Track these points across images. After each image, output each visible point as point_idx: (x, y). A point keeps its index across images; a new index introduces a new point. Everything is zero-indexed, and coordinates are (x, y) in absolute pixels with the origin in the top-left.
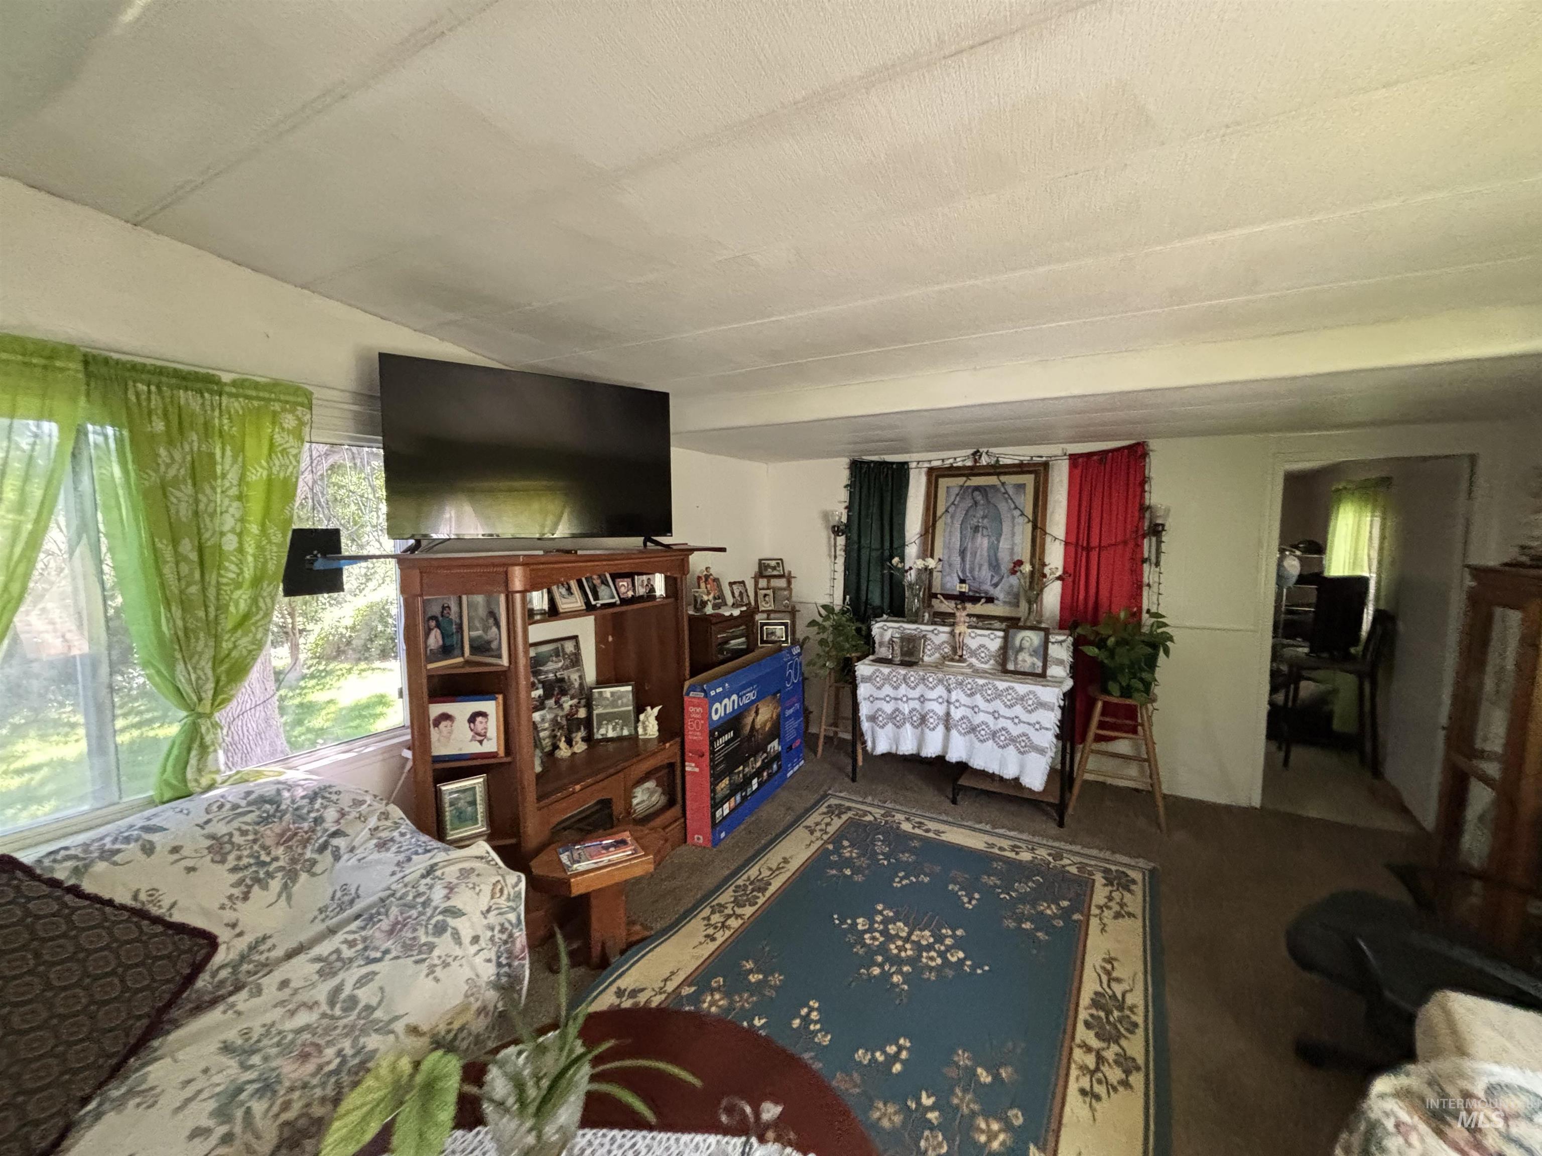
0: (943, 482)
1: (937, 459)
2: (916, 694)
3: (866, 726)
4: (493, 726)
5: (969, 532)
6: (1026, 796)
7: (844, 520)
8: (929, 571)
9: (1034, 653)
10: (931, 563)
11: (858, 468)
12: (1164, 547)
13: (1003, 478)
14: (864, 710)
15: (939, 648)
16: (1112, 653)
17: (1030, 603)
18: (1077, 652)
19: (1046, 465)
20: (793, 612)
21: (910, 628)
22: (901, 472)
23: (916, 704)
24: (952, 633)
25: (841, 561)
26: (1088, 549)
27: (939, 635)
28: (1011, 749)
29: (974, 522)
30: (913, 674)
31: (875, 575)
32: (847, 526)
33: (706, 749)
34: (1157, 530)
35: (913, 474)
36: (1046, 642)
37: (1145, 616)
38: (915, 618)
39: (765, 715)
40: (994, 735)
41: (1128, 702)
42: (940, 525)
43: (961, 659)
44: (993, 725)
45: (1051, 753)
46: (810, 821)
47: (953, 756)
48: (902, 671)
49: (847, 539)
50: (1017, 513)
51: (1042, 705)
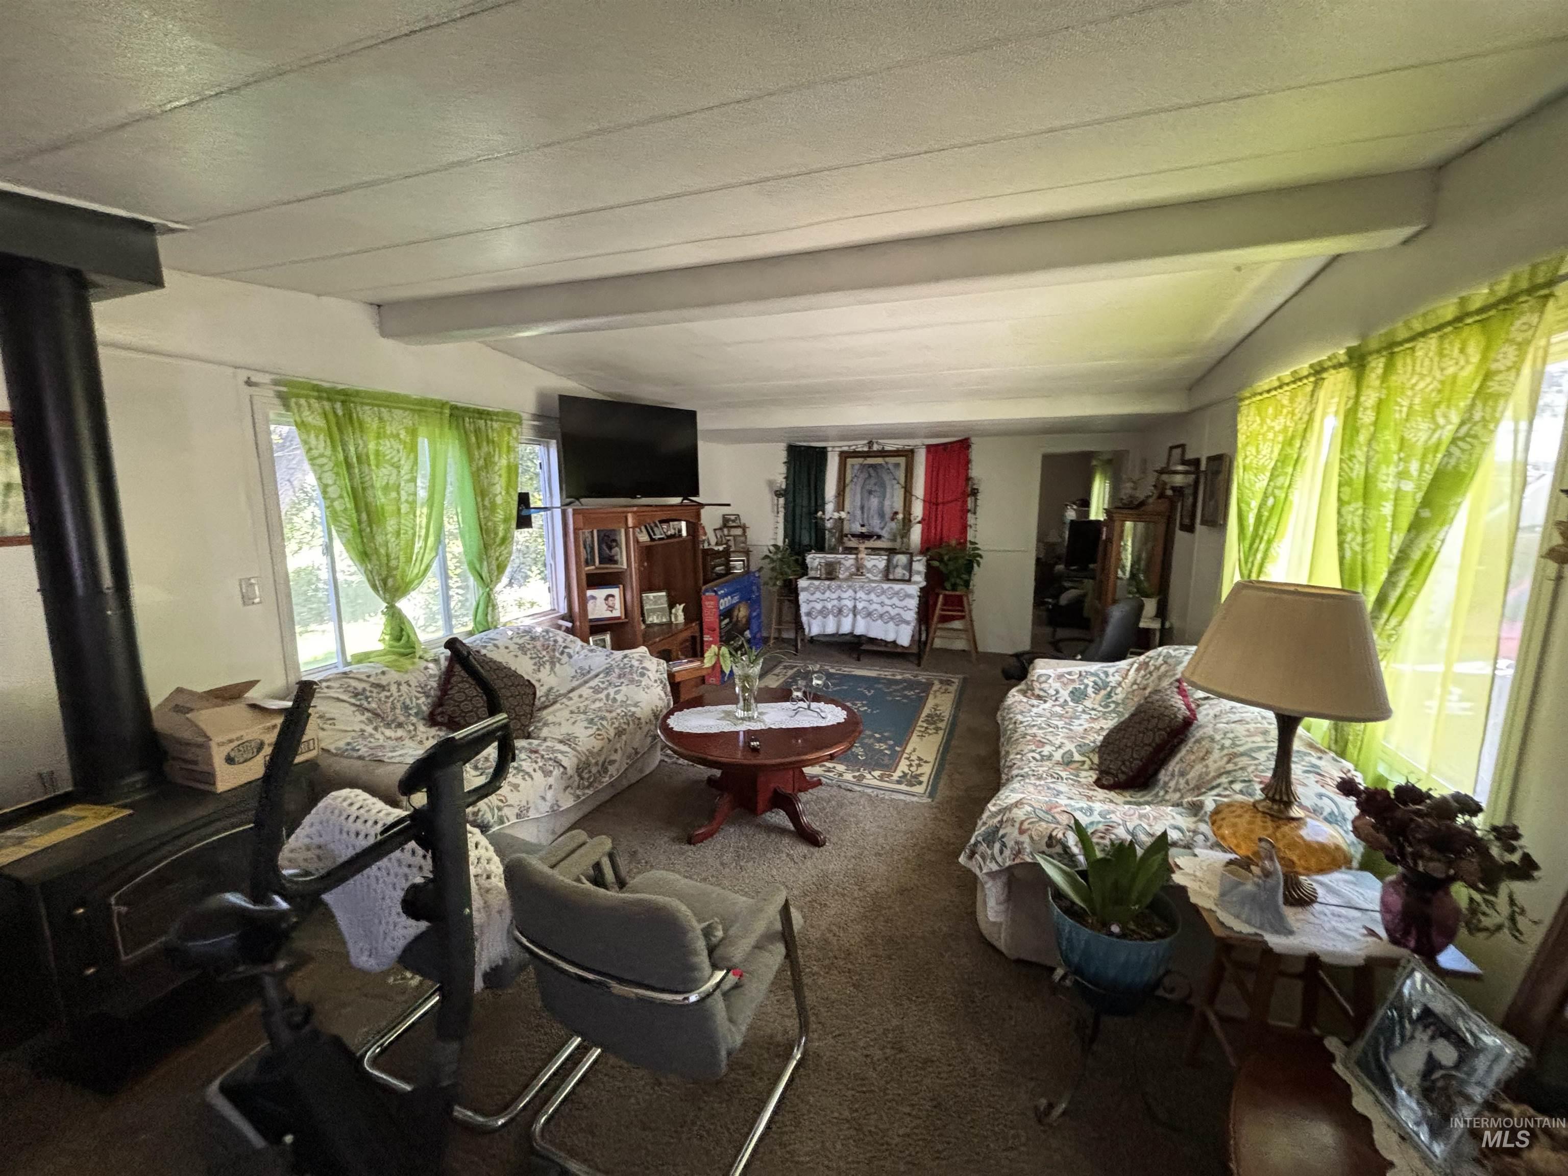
0: (850, 461)
1: (846, 446)
2: (834, 596)
3: (804, 619)
4: (617, 603)
5: (866, 494)
6: (899, 650)
7: (784, 487)
8: (841, 519)
9: (904, 568)
10: (843, 515)
11: (793, 450)
12: (979, 502)
13: (887, 459)
14: (804, 609)
15: (847, 569)
16: (946, 565)
17: (902, 537)
18: (929, 566)
19: (912, 452)
20: (747, 553)
21: (831, 557)
22: (821, 454)
23: (835, 602)
24: (857, 559)
25: (781, 515)
26: (937, 504)
27: (849, 561)
28: (891, 624)
29: (868, 487)
30: (834, 584)
31: (805, 524)
32: (785, 490)
33: (716, 626)
34: (975, 493)
35: (830, 455)
36: (911, 562)
37: (968, 545)
38: (833, 550)
39: (742, 613)
40: (881, 616)
41: (957, 593)
42: (848, 490)
43: (862, 574)
44: (881, 610)
45: (913, 624)
46: (777, 671)
47: (859, 631)
48: (827, 583)
49: (786, 500)
50: (895, 482)
51: (908, 596)
